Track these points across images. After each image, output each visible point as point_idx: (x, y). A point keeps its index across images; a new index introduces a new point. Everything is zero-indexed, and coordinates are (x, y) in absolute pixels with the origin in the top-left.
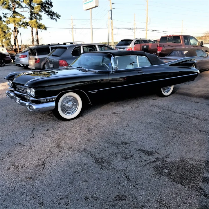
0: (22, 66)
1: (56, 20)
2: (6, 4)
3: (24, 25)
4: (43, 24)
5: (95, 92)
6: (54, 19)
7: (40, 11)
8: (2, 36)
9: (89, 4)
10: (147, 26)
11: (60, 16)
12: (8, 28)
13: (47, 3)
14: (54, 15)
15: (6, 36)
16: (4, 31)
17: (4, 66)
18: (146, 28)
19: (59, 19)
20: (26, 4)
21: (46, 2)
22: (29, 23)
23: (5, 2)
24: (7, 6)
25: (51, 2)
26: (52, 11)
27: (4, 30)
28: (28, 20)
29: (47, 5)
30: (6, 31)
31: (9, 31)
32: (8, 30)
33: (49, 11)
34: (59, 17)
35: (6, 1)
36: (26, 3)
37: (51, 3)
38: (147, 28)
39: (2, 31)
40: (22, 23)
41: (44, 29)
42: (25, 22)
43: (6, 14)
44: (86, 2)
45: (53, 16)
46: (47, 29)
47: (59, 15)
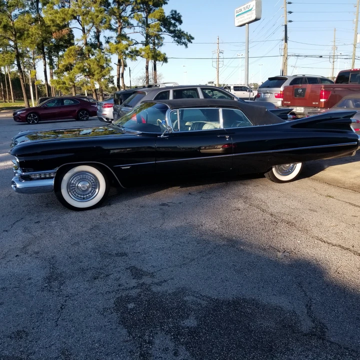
0: (106, 120)
1: (186, 46)
2: (106, 21)
3: (132, 56)
4: (162, 52)
5: (129, 167)
6: (183, 43)
7: (158, 31)
8: (97, 73)
9: (245, 15)
10: (355, 50)
11: (193, 38)
12: (107, 60)
13: (174, 18)
14: (183, 38)
15: (103, 72)
16: (101, 66)
17: (87, 120)
18: (352, 54)
19: (192, 42)
20: (137, 22)
21: (171, 16)
22: (140, 51)
23: (105, 20)
24: (107, 26)
25: (180, 15)
26: (180, 30)
27: (100, 64)
28: (139, 47)
29: (173, 22)
30: (105, 65)
31: (109, 65)
32: (107, 64)
33: (175, 30)
34: (192, 41)
35: (106, 18)
36: (137, 19)
37: (180, 17)
38: (354, 54)
39: (98, 65)
40: (130, 52)
41: (162, 60)
42: (134, 49)
43: (109, 38)
44: (240, 13)
45: (181, 39)
46: (168, 60)
47: (191, 37)
